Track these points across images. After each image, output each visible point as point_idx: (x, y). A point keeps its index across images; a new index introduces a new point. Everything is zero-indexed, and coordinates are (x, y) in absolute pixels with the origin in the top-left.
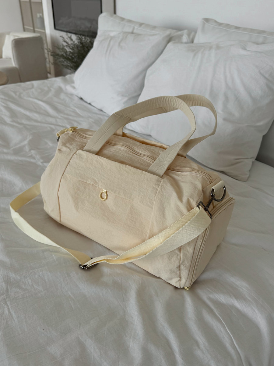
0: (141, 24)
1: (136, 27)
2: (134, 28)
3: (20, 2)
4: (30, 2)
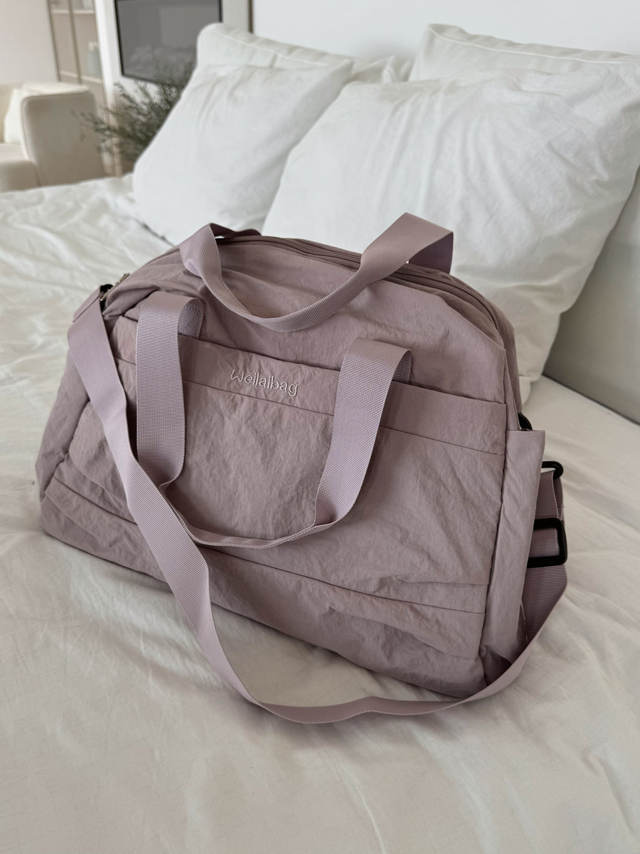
0: (292, 49)
1: (280, 56)
2: (275, 58)
3: (51, 16)
4: (72, 16)
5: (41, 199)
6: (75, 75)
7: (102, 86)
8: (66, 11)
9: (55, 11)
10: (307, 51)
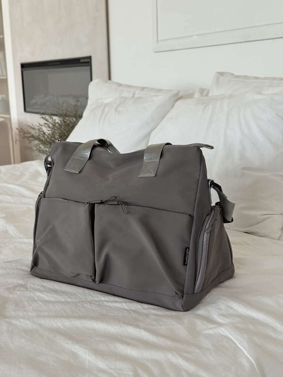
0: (143, 89)
1: (137, 92)
2: (134, 93)
7: (10, 119)
10: (152, 89)
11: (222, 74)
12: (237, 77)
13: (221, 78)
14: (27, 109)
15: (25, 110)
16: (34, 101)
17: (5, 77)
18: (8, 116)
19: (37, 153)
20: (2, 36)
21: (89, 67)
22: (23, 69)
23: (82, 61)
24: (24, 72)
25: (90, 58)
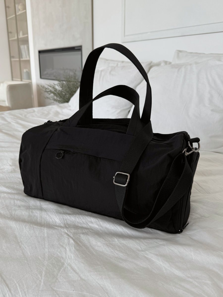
1: (119, 64)
2: (117, 64)
3: (11, 61)
4: (20, 61)
5: (34, 111)
6: (20, 80)
7: (31, 82)
8: (18, 59)
9: (13, 60)
11: (180, 51)
12: (191, 53)
13: (180, 54)
14: (42, 77)
15: (41, 77)
16: (46, 72)
17: (28, 59)
18: (30, 81)
19: (53, 101)
20: (26, 35)
21: (80, 52)
22: (40, 54)
23: (76, 48)
24: (40, 56)
25: (81, 46)
